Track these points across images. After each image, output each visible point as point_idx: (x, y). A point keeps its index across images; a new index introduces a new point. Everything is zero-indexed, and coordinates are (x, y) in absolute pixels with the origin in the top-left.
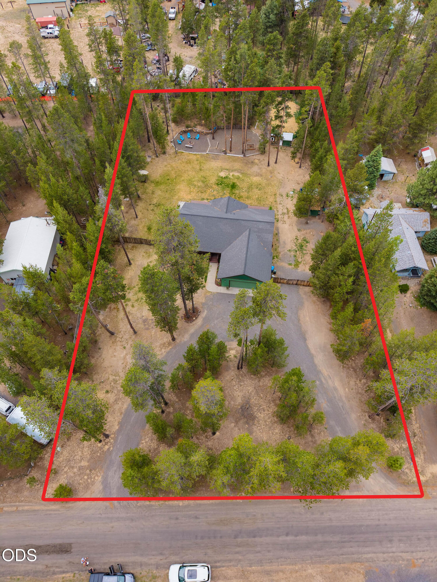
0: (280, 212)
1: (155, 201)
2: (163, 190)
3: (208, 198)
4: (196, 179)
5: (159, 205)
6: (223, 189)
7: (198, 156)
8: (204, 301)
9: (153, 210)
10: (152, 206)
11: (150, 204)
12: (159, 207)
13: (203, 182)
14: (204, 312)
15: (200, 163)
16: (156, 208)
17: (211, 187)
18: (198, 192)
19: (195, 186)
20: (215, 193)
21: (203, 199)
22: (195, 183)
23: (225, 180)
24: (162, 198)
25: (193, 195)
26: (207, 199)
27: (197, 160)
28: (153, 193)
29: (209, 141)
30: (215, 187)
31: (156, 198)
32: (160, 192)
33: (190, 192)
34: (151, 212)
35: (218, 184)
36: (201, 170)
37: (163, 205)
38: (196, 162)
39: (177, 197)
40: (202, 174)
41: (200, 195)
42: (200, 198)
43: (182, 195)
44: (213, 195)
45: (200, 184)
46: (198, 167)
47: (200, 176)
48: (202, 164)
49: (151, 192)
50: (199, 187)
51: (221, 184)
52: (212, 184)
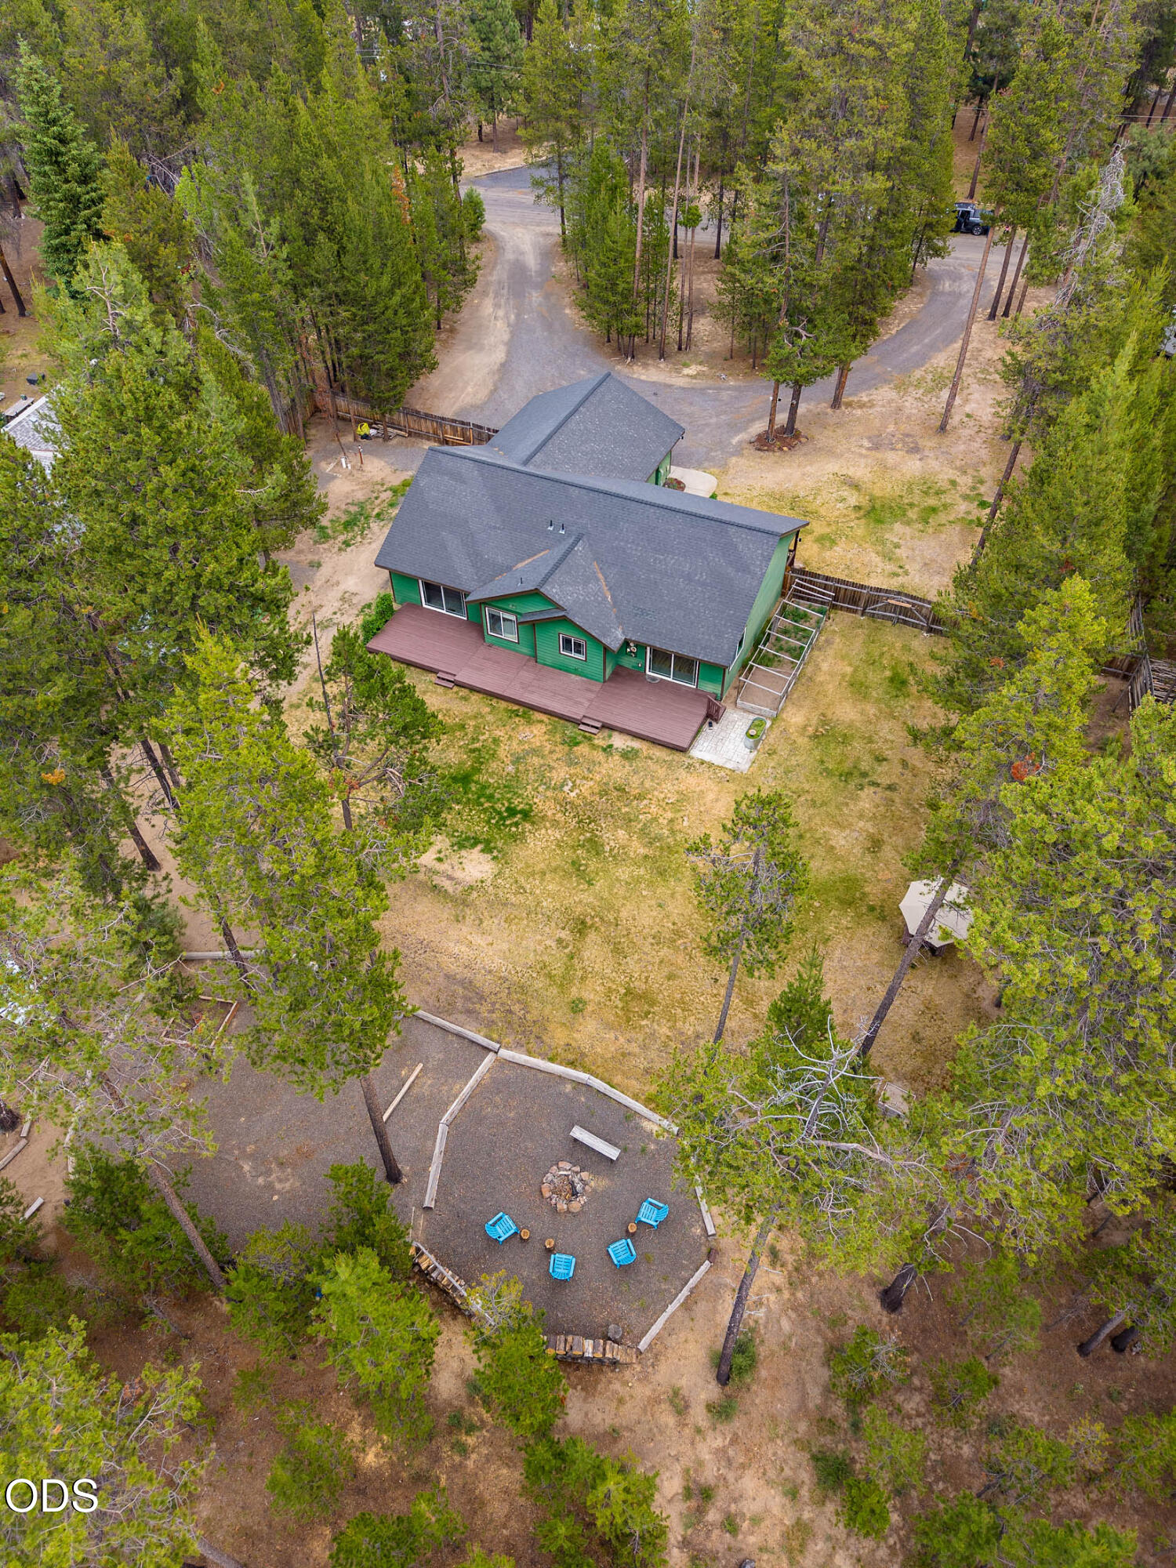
1: (867, 799)
2: (820, 851)
3: (600, 756)
4: (623, 873)
5: (850, 774)
6: (512, 785)
7: (559, 1037)
8: (734, 460)
9: (880, 759)
10: (885, 781)
11: (891, 788)
12: (847, 766)
13: (594, 845)
14: (740, 442)
15: (564, 983)
16: (864, 766)
17: (565, 805)
18: (639, 797)
19: (644, 833)
20: (560, 773)
21: (628, 755)
22: (638, 848)
23: (482, 829)
24: (832, 809)
25: (669, 790)
26: (608, 750)
27: (577, 1007)
28: (875, 845)
29: (434, 1170)
30: (544, 804)
31: (861, 816)
32: (841, 840)
33: (676, 806)
34: (888, 753)
35: (526, 815)
36: (581, 927)
37: (828, 773)
38: (591, 993)
40: (583, 899)
41: (635, 781)
42: (638, 763)
43: (726, 800)
44: (571, 763)
45: (614, 837)
46: (594, 951)
47: (600, 884)
48: (558, 968)
49: (887, 852)
50: (629, 821)
51: (512, 812)
52: (555, 824)
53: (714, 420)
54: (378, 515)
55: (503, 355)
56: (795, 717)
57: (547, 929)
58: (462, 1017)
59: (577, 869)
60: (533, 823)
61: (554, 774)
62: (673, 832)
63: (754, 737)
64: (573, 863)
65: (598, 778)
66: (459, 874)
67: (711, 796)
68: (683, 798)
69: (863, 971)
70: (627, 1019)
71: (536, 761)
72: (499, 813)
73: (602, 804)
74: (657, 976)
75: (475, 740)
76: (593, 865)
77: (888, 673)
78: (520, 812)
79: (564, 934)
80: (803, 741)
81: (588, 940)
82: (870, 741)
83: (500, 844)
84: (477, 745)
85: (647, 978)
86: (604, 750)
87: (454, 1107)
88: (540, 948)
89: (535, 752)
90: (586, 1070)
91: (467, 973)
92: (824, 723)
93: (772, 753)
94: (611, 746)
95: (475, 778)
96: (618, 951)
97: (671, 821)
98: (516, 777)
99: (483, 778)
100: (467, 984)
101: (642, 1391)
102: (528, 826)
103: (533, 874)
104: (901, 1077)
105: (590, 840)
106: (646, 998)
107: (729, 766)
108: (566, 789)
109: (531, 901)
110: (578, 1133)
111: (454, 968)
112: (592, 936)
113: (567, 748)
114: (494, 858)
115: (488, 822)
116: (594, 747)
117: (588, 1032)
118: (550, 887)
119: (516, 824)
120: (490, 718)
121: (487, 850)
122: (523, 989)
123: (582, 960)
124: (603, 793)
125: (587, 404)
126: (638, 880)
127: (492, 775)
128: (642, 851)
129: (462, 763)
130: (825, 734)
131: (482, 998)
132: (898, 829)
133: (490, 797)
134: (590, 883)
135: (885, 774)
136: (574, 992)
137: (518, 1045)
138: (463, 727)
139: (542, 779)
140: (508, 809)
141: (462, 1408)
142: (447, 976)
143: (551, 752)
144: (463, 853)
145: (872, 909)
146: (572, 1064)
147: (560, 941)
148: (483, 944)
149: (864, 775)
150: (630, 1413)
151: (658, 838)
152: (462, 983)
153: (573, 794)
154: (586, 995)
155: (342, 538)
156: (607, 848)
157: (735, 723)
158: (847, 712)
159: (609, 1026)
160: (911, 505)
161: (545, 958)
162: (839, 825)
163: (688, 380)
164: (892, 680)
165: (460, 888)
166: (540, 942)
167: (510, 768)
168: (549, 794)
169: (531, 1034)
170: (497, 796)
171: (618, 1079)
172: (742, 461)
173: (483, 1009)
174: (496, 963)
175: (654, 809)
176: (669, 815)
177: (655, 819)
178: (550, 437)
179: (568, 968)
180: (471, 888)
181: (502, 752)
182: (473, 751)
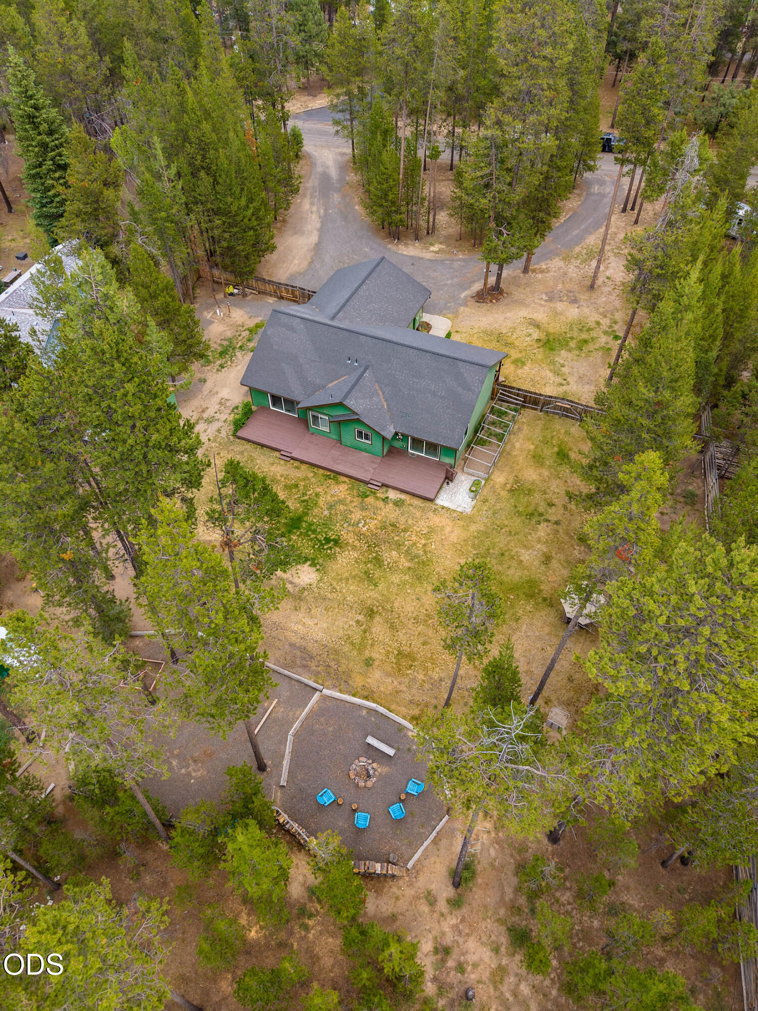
0: (215, 426)
1: (543, 531)
2: (514, 564)
3: (381, 504)
4: (396, 578)
5: (532, 514)
6: (327, 523)
7: (358, 681)
8: (462, 309)
9: (551, 505)
10: (554, 518)
11: (557, 523)
12: (531, 509)
13: (378, 561)
14: (466, 297)
15: (361, 648)
16: (541, 509)
17: (360, 536)
18: (405, 530)
19: (408, 552)
20: (357, 515)
21: (398, 504)
22: (405, 563)
23: (310, 552)
24: (521, 537)
25: (423, 526)
26: (386, 500)
27: (369, 662)
28: (547, 559)
29: (286, 763)
30: (347, 536)
31: (539, 541)
32: (526, 556)
33: (427, 536)
34: (556, 501)
35: (336, 542)
36: (371, 613)
37: (519, 514)
38: (377, 654)
39: (473, 528)
40: (371, 595)
41: (402, 520)
42: (404, 509)
43: (457, 531)
44: (363, 509)
45: (390, 556)
46: (379, 629)
47: (381, 586)
48: (357, 639)
49: (554, 564)
50: (399, 545)
51: (328, 540)
52: (354, 548)
53: (449, 282)
54: (241, 347)
55: (317, 238)
56: (499, 478)
57: (350, 614)
58: (300, 670)
59: (368, 577)
60: (341, 547)
61: (353, 516)
62: (425, 552)
63: (474, 491)
64: (366, 572)
65: (379, 518)
66: (296, 580)
67: (448, 529)
68: (432, 530)
69: (539, 638)
70: (399, 670)
71: (342, 508)
72: (320, 541)
73: (382, 535)
74: (417, 643)
75: (304, 494)
76: (377, 574)
77: (556, 449)
78: (333, 540)
79: (360, 618)
80: (504, 494)
81: (375, 621)
82: (545, 493)
83: (321, 561)
84: (306, 498)
85: (410, 644)
86: (383, 500)
87: (296, 725)
88: (346, 626)
89: (341, 502)
90: (374, 701)
91: (304, 643)
92: (517, 482)
93: (485, 501)
94: (387, 498)
95: (305, 519)
96: (393, 627)
97: (425, 545)
98: (330, 518)
99: (309, 519)
100: (303, 649)
101: (409, 892)
102: (338, 549)
103: (341, 580)
104: (561, 703)
105: (375, 558)
106: (411, 656)
107: (459, 509)
108: (360, 525)
109: (340, 597)
110: (371, 740)
111: (294, 639)
112: (378, 619)
113: (360, 499)
114: (317, 570)
115: (313, 547)
116: (377, 498)
117: (376, 678)
118: (351, 588)
119: (331, 548)
120: (313, 480)
121: (313, 565)
122: (336, 652)
123: (371, 633)
124: (383, 528)
125: (370, 278)
126: (405, 583)
127: (315, 517)
128: (407, 564)
129: (297, 509)
130: (518, 489)
131: (312, 658)
132: (561, 550)
133: (314, 531)
134: (375, 585)
135: (554, 514)
136: (367, 653)
137: (334, 687)
138: (297, 486)
139: (346, 519)
140: (325, 539)
141: (305, 904)
142: (291, 645)
143: (351, 502)
144: (299, 567)
145: (545, 600)
146: (366, 698)
147: (358, 622)
148: (312, 624)
149: (541, 515)
150: (402, 905)
151: (417, 556)
152: (300, 648)
153: (365, 529)
154: (375, 655)
155: (219, 362)
156: (386, 563)
157: (463, 482)
158: (531, 475)
159: (388, 674)
160: (572, 338)
161: (350, 632)
162: (526, 547)
163: (433, 254)
164: (558, 454)
165: (297, 589)
166: (346, 623)
167: (326, 513)
168: (350, 528)
169: (341, 680)
170: (318, 530)
171: (393, 707)
172: (467, 310)
173: (313, 665)
174: (320, 635)
175: (414, 538)
176: (423, 541)
177: (415, 544)
178: (347, 301)
179: (364, 638)
180: (304, 589)
181: (321, 502)
182: (303, 501)
